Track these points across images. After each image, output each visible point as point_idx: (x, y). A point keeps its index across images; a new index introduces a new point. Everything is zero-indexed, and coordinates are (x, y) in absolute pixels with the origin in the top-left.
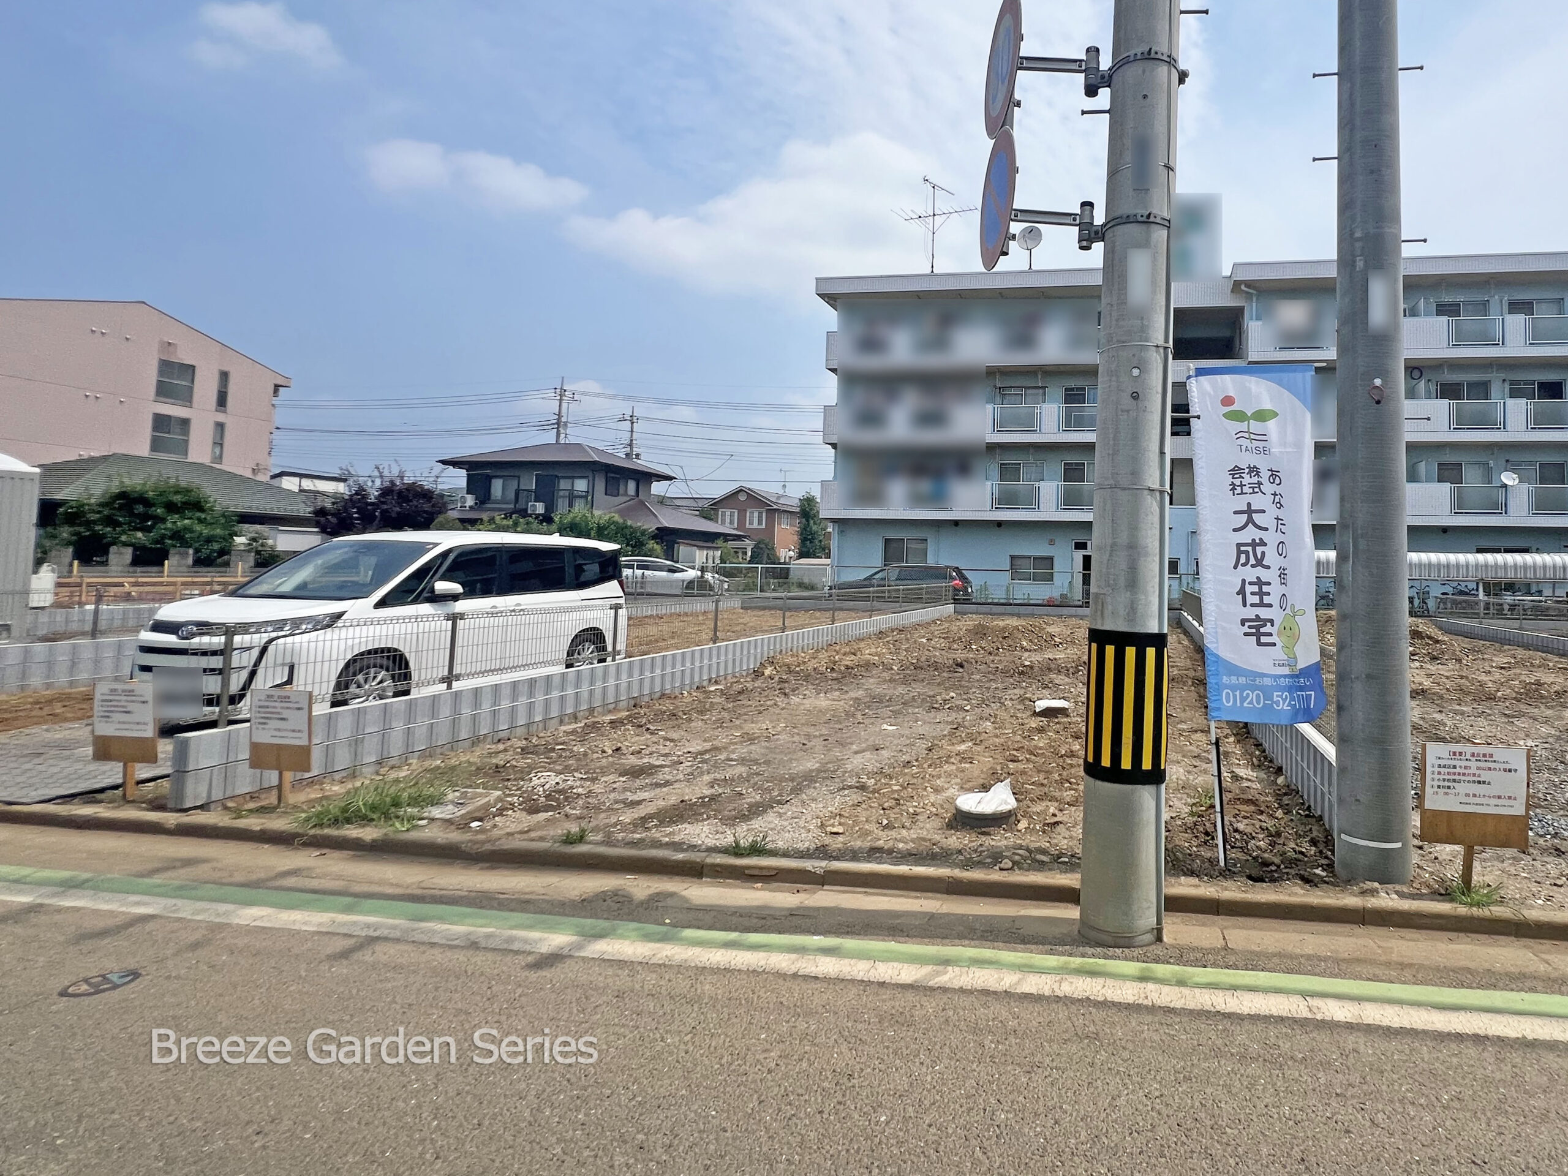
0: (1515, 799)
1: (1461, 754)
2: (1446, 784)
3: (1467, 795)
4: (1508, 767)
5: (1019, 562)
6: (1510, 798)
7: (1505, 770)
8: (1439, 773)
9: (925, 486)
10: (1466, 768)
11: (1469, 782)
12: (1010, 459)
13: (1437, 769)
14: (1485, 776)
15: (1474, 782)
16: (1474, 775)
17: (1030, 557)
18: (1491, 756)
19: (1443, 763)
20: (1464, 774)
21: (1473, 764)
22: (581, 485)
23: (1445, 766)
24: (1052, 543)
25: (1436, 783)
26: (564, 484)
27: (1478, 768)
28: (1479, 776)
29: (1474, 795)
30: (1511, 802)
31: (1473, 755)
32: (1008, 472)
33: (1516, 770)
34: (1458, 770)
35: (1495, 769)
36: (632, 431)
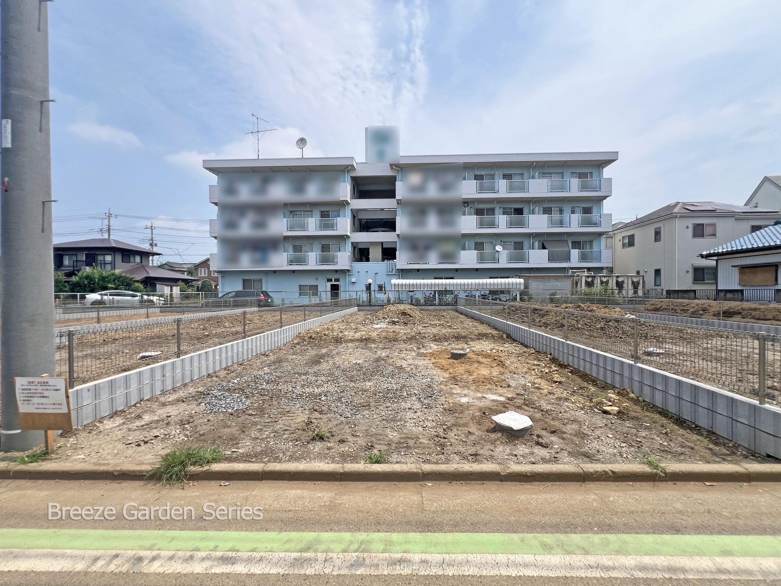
0: (62, 405)
1: (32, 382)
2: (27, 399)
3: (38, 404)
4: (56, 388)
5: (302, 288)
6: (59, 404)
7: (54, 390)
8: (23, 393)
9: (258, 255)
10: (36, 389)
11: (38, 397)
12: (298, 243)
13: (21, 391)
14: (46, 393)
15: (41, 397)
16: (40, 393)
17: (307, 286)
18: (47, 383)
19: (24, 387)
20: (35, 393)
21: (39, 387)
22: (108, 258)
23: (25, 389)
24: (317, 279)
25: (22, 399)
26: (100, 258)
27: (42, 390)
28: (43, 393)
29: (42, 404)
30: (60, 406)
31: (38, 383)
32: (297, 249)
33: (60, 390)
34: (32, 391)
35: (50, 390)
36: (152, 234)
